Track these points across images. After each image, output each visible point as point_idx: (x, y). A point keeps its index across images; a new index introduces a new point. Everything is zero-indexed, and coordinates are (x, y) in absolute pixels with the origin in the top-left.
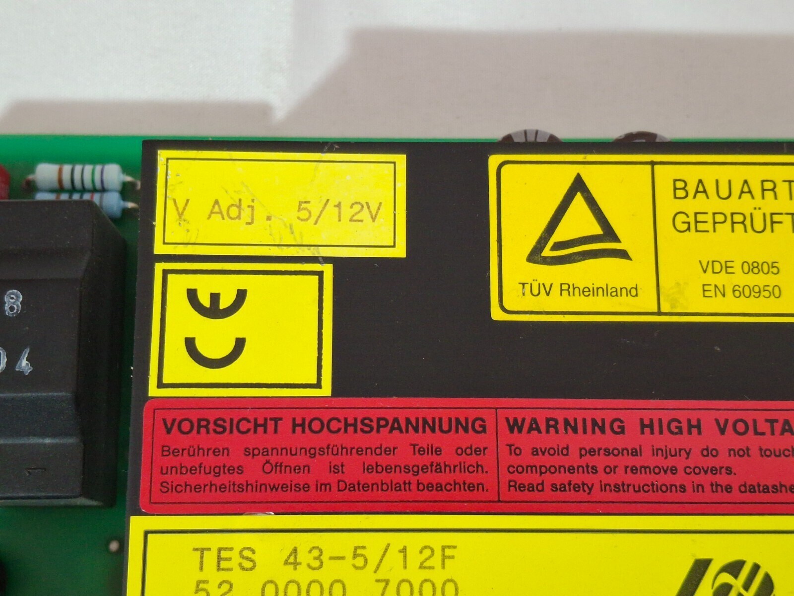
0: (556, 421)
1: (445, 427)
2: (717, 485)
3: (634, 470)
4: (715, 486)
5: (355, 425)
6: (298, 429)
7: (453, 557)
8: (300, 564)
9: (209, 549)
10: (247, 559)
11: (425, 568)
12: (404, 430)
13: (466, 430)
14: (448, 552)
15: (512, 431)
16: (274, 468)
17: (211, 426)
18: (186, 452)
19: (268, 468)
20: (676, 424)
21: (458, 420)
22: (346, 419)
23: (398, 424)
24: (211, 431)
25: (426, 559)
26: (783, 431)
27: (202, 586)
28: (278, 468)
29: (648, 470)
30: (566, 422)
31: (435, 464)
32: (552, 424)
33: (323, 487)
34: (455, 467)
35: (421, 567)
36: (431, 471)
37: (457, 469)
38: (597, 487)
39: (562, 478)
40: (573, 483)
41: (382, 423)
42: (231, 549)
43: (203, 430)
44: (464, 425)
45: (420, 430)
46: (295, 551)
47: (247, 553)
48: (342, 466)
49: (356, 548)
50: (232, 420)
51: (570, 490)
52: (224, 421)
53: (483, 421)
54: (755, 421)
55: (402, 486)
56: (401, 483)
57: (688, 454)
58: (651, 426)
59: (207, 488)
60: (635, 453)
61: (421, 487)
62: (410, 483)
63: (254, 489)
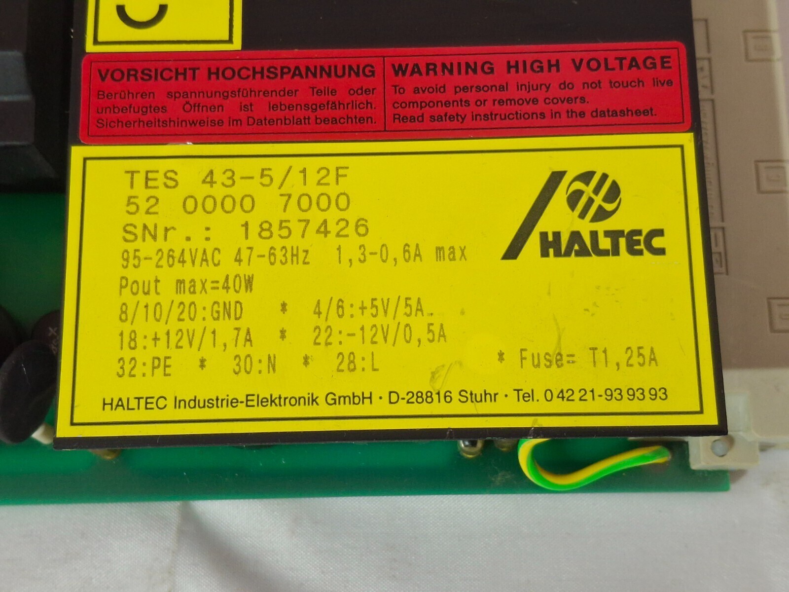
0: (435, 65)
1: (340, 73)
2: (572, 112)
3: (501, 102)
4: (570, 113)
5: (262, 73)
6: (213, 76)
7: (345, 176)
8: (215, 182)
9: (138, 172)
10: (171, 179)
11: (322, 184)
12: (304, 77)
13: (357, 74)
14: (341, 172)
15: (396, 74)
16: (193, 108)
17: (139, 74)
18: (118, 96)
19: (187, 107)
20: (538, 64)
21: (350, 68)
22: (254, 68)
23: (300, 71)
24: (139, 78)
25: (323, 178)
26: (630, 67)
27: (132, 200)
28: (196, 108)
29: (513, 102)
30: (444, 66)
31: (330, 103)
32: (430, 67)
33: (235, 122)
34: (348, 104)
35: (319, 183)
36: (328, 108)
37: (350, 106)
38: (469, 116)
39: (440, 110)
40: (448, 115)
41: (285, 70)
42: (157, 172)
43: (132, 78)
44: (356, 71)
45: (318, 76)
46: (211, 172)
47: (169, 175)
48: (251, 105)
49: (263, 170)
50: (156, 70)
51: (446, 120)
52: (150, 71)
53: (372, 67)
54: (606, 60)
55: (303, 121)
56: (302, 118)
57: (548, 88)
58: (517, 66)
59: (136, 124)
60: (502, 88)
61: (318, 121)
62: (309, 118)
63: (176, 125)
